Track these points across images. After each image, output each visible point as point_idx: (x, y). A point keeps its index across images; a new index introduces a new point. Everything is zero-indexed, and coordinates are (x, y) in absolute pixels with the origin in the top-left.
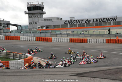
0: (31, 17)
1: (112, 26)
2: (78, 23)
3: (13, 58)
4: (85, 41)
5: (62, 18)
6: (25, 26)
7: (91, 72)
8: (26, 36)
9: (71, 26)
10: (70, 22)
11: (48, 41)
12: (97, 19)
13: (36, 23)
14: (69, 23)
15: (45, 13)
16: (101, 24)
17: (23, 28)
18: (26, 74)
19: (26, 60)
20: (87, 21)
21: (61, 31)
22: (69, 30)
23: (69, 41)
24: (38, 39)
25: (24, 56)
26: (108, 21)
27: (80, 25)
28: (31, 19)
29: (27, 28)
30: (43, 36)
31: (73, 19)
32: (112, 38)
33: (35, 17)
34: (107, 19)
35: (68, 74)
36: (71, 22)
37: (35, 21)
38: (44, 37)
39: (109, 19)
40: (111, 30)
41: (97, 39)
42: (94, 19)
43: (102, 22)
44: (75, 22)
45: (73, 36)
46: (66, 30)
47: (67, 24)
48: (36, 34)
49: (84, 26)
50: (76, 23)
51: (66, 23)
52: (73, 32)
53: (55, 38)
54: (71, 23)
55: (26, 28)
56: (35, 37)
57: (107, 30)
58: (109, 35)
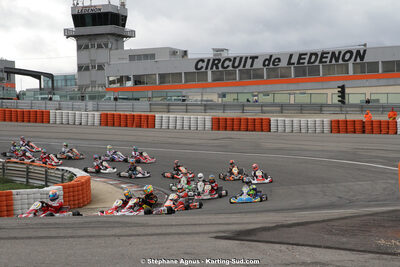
0: (87, 47)
1: (351, 78)
2: (241, 67)
3: (27, 181)
4: (264, 126)
6: (66, 78)
7: (283, 226)
8: (68, 109)
9: (218, 78)
10: (213, 63)
11: (140, 126)
12: (301, 55)
13: (101, 67)
14: (212, 68)
15: (132, 34)
16: (314, 71)
17: (59, 84)
18: (69, 232)
19: (69, 187)
20: (269, 60)
21: (184, 92)
22: (208, 90)
23: (208, 125)
24: (108, 120)
25: (63, 175)
26: (337, 61)
27: (246, 74)
28: (85, 52)
29: (73, 83)
30: (125, 109)
31: (225, 55)
32: (350, 117)
33: (100, 46)
34: (333, 53)
35: (209, 233)
36: (215, 62)
37: (100, 60)
38: (127, 113)
39: (340, 53)
40: (347, 91)
41: (303, 120)
42: (291, 56)
43: (317, 63)
44: (231, 64)
45: (224, 109)
46: (200, 90)
47: (203, 70)
48: (102, 103)
49: (258, 75)
50: (233, 66)
51: (199, 67)
52: (224, 96)
53: (165, 115)
54: (217, 68)
55: (69, 83)
56: (97, 114)
57: (336, 91)
58: (340, 107)
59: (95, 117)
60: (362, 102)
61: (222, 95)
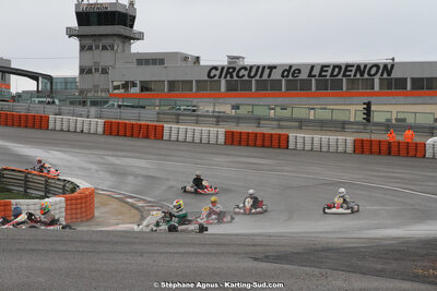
0: (90, 48)
1: (377, 94)
2: (257, 78)
3: (25, 191)
4: (278, 143)
5: (198, 58)
6: (66, 81)
8: (68, 114)
9: (231, 87)
10: (227, 72)
11: (147, 137)
13: (105, 71)
14: (226, 77)
15: (140, 37)
16: (337, 85)
17: (58, 87)
19: (71, 199)
20: (289, 71)
21: (195, 101)
22: (221, 100)
23: (222, 139)
24: (112, 129)
25: (64, 186)
26: (362, 75)
27: (262, 85)
28: (88, 54)
29: (74, 87)
30: (130, 117)
31: (241, 63)
32: (375, 137)
33: (104, 48)
34: (358, 67)
36: (230, 71)
37: (104, 63)
38: (134, 122)
39: (365, 66)
40: (373, 108)
41: (325, 138)
42: (312, 67)
43: (340, 77)
44: (246, 73)
45: (238, 122)
46: (211, 100)
47: (216, 78)
48: (105, 110)
49: (276, 85)
50: (249, 76)
51: (212, 75)
53: (174, 126)
54: (232, 77)
55: (69, 86)
56: (101, 121)
57: (361, 107)
58: (365, 125)
59: (98, 124)
60: (388, 120)
61: (236, 107)
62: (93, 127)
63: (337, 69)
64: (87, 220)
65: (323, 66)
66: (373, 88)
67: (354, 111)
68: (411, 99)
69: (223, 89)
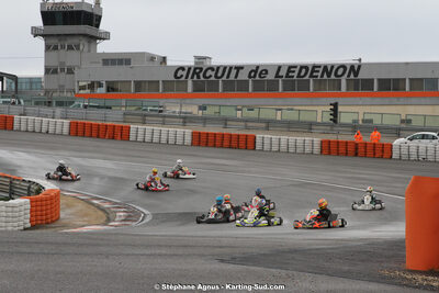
0: (56, 48)
1: (344, 95)
2: (224, 78)
4: (245, 144)
5: (164, 58)
6: (31, 81)
8: (34, 114)
9: (198, 88)
10: (194, 72)
11: (113, 138)
13: (70, 71)
14: (192, 77)
15: (106, 36)
16: (304, 86)
17: (23, 87)
19: (37, 200)
20: (256, 71)
21: (162, 102)
22: (188, 101)
23: (188, 140)
25: (29, 187)
26: (329, 76)
27: (229, 86)
28: (54, 53)
29: (39, 87)
30: (96, 117)
31: (207, 64)
32: (343, 138)
33: (70, 48)
34: (325, 67)
36: (197, 71)
37: (68, 64)
38: (100, 123)
39: (332, 67)
40: (340, 109)
41: (292, 139)
42: (279, 68)
43: (307, 77)
44: (213, 73)
45: (205, 123)
46: (179, 101)
47: (183, 78)
48: (71, 110)
49: (243, 86)
50: (216, 76)
51: (179, 75)
53: (141, 127)
54: (198, 77)
55: (34, 87)
56: (66, 122)
57: (328, 108)
58: (332, 126)
59: (64, 125)
60: (354, 121)
61: (203, 108)
62: (59, 128)
63: (304, 70)
64: (53, 222)
65: (290, 67)
66: (340, 89)
67: (321, 112)
68: (378, 100)
69: (190, 89)
